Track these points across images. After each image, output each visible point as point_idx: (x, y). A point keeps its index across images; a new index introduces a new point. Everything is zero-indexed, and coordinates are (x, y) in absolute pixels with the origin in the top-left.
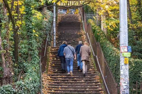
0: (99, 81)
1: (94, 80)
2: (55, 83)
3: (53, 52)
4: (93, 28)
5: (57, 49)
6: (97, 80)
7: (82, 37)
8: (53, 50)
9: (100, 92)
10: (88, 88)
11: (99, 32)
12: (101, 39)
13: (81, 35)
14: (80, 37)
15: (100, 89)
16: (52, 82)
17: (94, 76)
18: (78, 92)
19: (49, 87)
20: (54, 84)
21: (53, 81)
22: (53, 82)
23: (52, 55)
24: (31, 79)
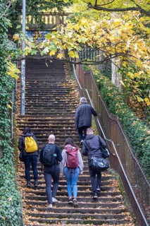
0: (118, 191)
1: (108, 189)
2: (38, 194)
3: (22, 127)
4: (98, 81)
5: (29, 120)
6: (115, 189)
7: (73, 92)
8: (22, 121)
9: (123, 214)
10: (100, 205)
11: (111, 91)
12: (117, 107)
13: (69, 89)
14: (68, 93)
15: (123, 207)
16: (32, 192)
17: (109, 181)
18: (83, 213)
19: (28, 203)
20: (36, 196)
21: (34, 191)
22: (34, 193)
23: (22, 132)
24: (11, 199)
